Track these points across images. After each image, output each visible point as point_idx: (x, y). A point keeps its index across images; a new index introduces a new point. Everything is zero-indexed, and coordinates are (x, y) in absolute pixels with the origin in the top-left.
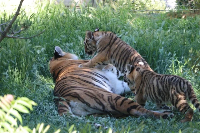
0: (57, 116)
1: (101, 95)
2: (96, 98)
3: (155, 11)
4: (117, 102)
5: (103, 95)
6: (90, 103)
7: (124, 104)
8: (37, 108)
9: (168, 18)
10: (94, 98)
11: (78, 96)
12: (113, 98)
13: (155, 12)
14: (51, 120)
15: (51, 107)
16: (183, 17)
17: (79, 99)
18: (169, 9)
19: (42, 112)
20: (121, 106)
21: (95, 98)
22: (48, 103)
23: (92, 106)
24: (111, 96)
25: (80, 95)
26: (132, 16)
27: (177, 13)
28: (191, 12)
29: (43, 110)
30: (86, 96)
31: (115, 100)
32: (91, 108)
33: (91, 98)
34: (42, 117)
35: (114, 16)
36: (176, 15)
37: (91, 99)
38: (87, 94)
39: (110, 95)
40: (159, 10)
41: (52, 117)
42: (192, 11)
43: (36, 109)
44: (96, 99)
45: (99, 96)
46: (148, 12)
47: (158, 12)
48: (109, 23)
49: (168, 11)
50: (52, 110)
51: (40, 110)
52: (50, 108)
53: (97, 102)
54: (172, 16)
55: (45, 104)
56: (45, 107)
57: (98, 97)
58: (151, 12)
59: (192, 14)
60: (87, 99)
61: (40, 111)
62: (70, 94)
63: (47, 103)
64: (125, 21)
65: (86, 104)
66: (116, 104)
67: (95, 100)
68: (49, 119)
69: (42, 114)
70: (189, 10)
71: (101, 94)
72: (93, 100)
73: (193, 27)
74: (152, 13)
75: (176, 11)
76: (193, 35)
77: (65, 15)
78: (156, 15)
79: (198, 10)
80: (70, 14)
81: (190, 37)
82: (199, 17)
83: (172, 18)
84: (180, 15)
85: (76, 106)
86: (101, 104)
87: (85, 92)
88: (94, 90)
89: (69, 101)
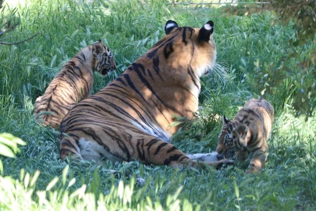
0: (56, 161)
1: (128, 136)
2: (120, 140)
3: (205, 4)
4: (150, 150)
5: (131, 136)
6: (110, 147)
7: (160, 152)
8: (28, 148)
9: (223, 15)
10: (117, 139)
11: (93, 134)
12: (145, 143)
13: (205, 6)
14: (48, 166)
15: (49, 148)
16: (246, 14)
17: (94, 139)
18: (226, 2)
19: (35, 155)
20: (156, 155)
21: (118, 140)
22: (44, 141)
24: (143, 140)
25: (96, 133)
26: (169, 12)
27: (237, 7)
28: (258, 6)
29: (37, 152)
30: (105, 134)
31: (148, 146)
32: (111, 153)
33: (113, 139)
34: (35, 162)
35: (144, 12)
36: (235, 11)
37: (112, 140)
38: (108, 132)
39: (142, 137)
40: (211, 3)
41: (49, 162)
42: (259, 4)
43: (26, 151)
44: (120, 142)
45: (125, 137)
46: (194, 6)
47: (210, 6)
48: (136, 23)
49: (225, 5)
50: (49, 151)
51: (31, 152)
52: (47, 149)
53: (120, 146)
54: (230, 12)
55: (40, 143)
56: (39, 148)
57: (123, 139)
58: (199, 6)
59: (260, 9)
60: (106, 140)
61: (31, 154)
62: (82, 128)
63: (42, 142)
64: (160, 19)
65: (103, 147)
66: (149, 152)
67: (118, 142)
68: (45, 165)
69: (35, 157)
70: (256, 4)
71: (129, 134)
72: (115, 142)
73: (261, 29)
74: (201, 7)
75: (237, 5)
76: (260, 41)
77: (69, 9)
78: (205, 11)
79: (268, 3)
80: (77, 7)
81: (256, 43)
82: (270, 14)
83: (230, 15)
84: (242, 11)
85: (88, 147)
86: (125, 150)
87: (104, 128)
88: (118, 128)
89: (78, 137)
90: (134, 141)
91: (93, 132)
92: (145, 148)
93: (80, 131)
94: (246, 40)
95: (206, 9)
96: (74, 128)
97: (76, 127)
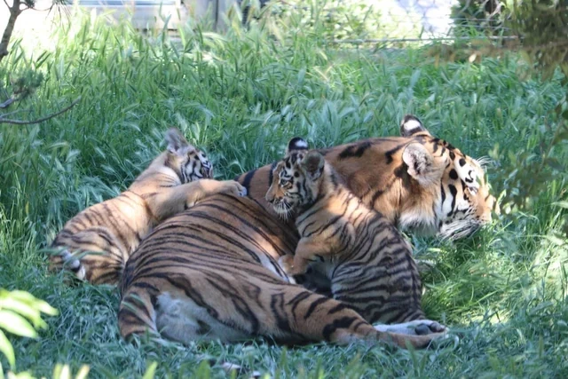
0: (115, 342)
1: (252, 289)
2: (238, 298)
3: (392, 42)
5: (258, 290)
6: (218, 310)
7: (315, 314)
8: (60, 320)
9: (428, 61)
10: (231, 295)
11: (186, 285)
12: (287, 300)
13: (392, 45)
14: (99, 353)
15: (100, 318)
16: (472, 58)
17: (188, 294)
18: (432, 38)
19: (74, 333)
20: (308, 320)
21: (235, 297)
22: (92, 306)
23: (222, 316)
24: (282, 295)
25: (192, 282)
26: (326, 58)
27: (455, 46)
28: (494, 44)
29: (78, 328)
30: (210, 287)
31: (292, 305)
32: (221, 321)
33: (225, 296)
34: (74, 346)
35: (277, 58)
36: (450, 53)
37: (223, 299)
38: (216, 282)
39: (280, 290)
40: (404, 40)
41: (102, 345)
42: (495, 40)
43: (57, 325)
44: (237, 301)
45: (248, 292)
46: (371, 46)
47: (401, 46)
48: (263, 78)
49: (430, 42)
50: (101, 325)
51: (67, 327)
52: (98, 321)
53: (238, 308)
54: (440, 57)
55: (83, 309)
56: (82, 319)
57: (243, 294)
58: (382, 46)
59: (497, 49)
60: (212, 297)
61: (68, 331)
62: (167, 273)
63: (88, 308)
64: (308, 71)
65: (205, 309)
66: (294, 315)
67: (234, 302)
68: (93, 351)
69: (75, 338)
70: (489, 39)
71: (254, 286)
72: (229, 301)
73: (500, 87)
74: (384, 48)
75: (453, 41)
76: (499, 110)
77: (136, 55)
78: (393, 55)
79: (513, 37)
80: (150, 51)
81: (492, 114)
82: (516, 58)
83: (440, 61)
84: (463, 53)
85: (176, 309)
86: (249, 315)
87: (208, 275)
88: (234, 274)
89: (158, 290)
90: (265, 297)
91: (187, 281)
92: (288, 309)
93: (163, 280)
94: (472, 109)
95: (395, 50)
96: (151, 272)
97: (156, 270)
